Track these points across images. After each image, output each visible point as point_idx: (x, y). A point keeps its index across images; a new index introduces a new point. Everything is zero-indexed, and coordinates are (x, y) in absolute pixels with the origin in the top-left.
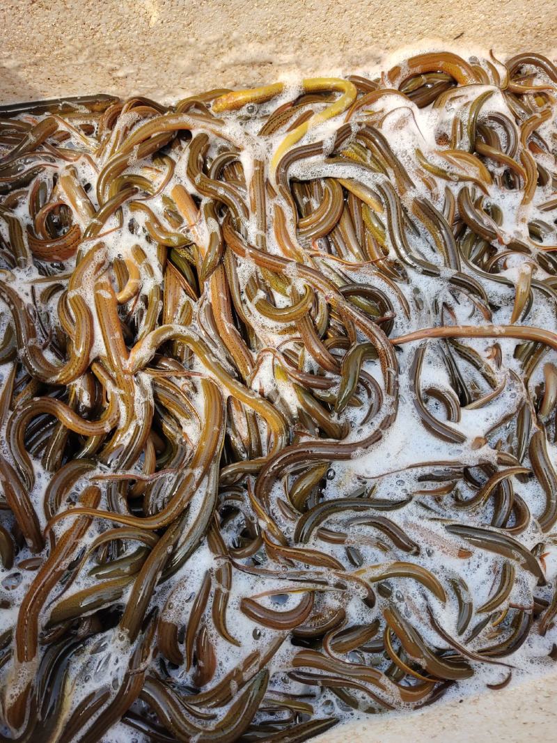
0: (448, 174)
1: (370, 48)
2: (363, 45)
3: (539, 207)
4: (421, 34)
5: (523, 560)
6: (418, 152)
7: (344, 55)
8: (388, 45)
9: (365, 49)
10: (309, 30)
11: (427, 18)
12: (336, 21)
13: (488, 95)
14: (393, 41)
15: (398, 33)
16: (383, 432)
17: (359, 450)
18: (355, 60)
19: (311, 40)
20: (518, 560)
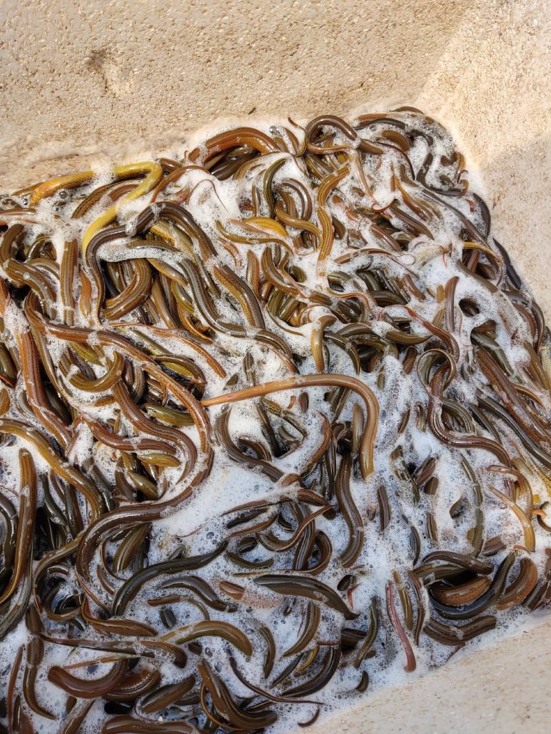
0: (247, 240)
1: (169, 131)
2: (161, 130)
3: (336, 261)
4: (215, 115)
5: (325, 599)
6: (218, 223)
7: (147, 140)
8: (186, 127)
9: (165, 133)
10: (102, 124)
11: (213, 101)
12: (124, 114)
13: (281, 163)
14: (189, 124)
15: (191, 116)
16: (193, 488)
17: (167, 509)
18: (159, 143)
19: (108, 132)
20: (320, 599)
